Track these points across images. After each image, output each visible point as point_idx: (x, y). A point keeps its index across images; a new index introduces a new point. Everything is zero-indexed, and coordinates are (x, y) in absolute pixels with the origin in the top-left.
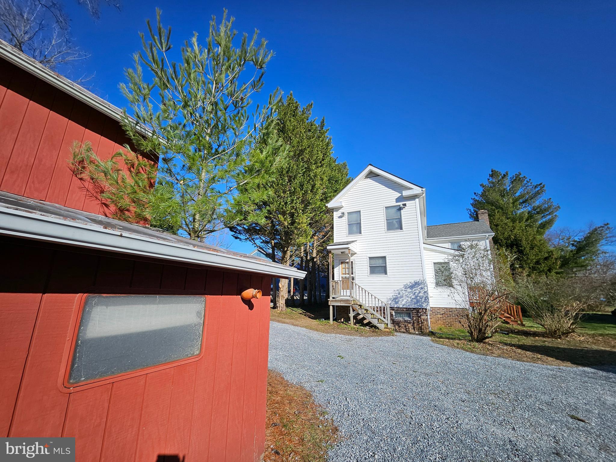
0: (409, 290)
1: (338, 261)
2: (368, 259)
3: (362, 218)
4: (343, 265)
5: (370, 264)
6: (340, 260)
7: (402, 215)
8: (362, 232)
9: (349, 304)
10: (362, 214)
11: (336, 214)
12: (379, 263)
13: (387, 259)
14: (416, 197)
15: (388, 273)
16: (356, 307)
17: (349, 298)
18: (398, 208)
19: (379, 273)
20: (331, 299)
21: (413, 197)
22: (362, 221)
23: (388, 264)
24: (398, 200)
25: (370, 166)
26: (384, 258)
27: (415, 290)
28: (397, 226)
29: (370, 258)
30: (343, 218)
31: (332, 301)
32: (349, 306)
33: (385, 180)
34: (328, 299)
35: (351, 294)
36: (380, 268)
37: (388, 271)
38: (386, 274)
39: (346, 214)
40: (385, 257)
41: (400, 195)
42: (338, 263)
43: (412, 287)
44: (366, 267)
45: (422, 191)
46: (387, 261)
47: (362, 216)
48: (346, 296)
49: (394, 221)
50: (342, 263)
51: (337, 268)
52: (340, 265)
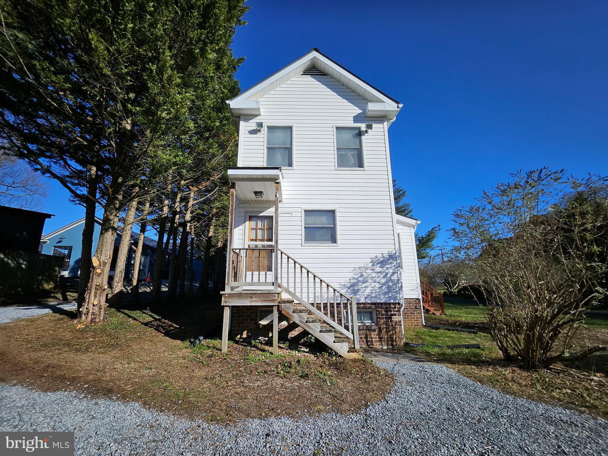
0: (378, 269)
1: (243, 214)
2: (303, 212)
3: (294, 140)
4: (253, 224)
5: (305, 224)
6: (246, 212)
7: (364, 145)
8: (294, 163)
9: (273, 301)
10: (294, 132)
11: (244, 126)
12: (323, 221)
13: (338, 214)
14: (384, 119)
15: (339, 241)
16: (289, 308)
17: (272, 288)
18: (357, 132)
19: (322, 240)
20: (228, 290)
21: (381, 118)
22: (294, 144)
23: (338, 223)
24: (357, 119)
25: (314, 52)
26: (332, 214)
27: (387, 268)
28: (352, 161)
29: (305, 211)
30: (259, 135)
31: (231, 296)
32: (272, 306)
33: (337, 83)
34: (221, 293)
35: (276, 278)
36: (325, 230)
37: (339, 237)
38: (334, 240)
39: (265, 130)
40: (333, 212)
41: (361, 111)
42: (243, 219)
43: (383, 263)
44: (300, 228)
45: (398, 107)
46: (338, 219)
47: (294, 136)
48: (266, 283)
49: (350, 153)
50: (251, 218)
51: (241, 227)
52: (247, 223)
